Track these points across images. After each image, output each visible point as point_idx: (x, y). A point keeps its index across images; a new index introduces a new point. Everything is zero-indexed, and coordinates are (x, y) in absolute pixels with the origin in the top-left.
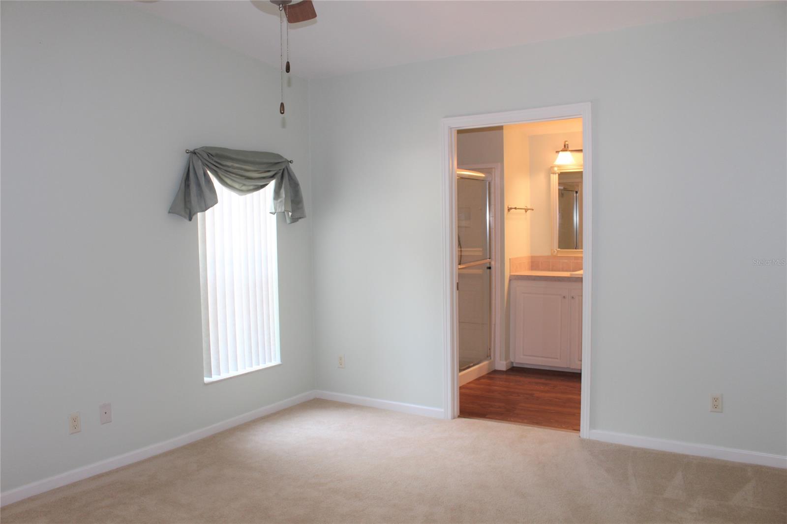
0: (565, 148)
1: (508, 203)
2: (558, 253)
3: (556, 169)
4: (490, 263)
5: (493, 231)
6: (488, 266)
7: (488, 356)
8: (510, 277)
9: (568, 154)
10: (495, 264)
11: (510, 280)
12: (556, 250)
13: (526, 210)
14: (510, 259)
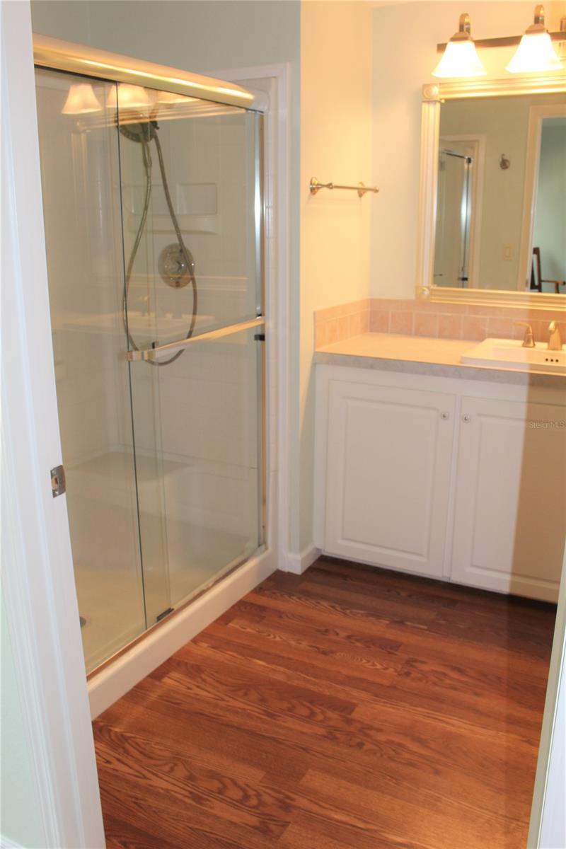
0: (463, 33)
1: (312, 170)
2: (431, 294)
3: (435, 90)
4: (263, 326)
5: (270, 244)
6: (259, 332)
7: (259, 545)
8: (314, 358)
9: (468, 46)
10: (276, 328)
11: (314, 365)
12: (428, 288)
13: (361, 191)
14: (315, 313)
